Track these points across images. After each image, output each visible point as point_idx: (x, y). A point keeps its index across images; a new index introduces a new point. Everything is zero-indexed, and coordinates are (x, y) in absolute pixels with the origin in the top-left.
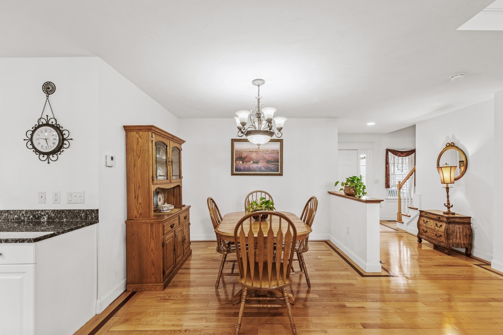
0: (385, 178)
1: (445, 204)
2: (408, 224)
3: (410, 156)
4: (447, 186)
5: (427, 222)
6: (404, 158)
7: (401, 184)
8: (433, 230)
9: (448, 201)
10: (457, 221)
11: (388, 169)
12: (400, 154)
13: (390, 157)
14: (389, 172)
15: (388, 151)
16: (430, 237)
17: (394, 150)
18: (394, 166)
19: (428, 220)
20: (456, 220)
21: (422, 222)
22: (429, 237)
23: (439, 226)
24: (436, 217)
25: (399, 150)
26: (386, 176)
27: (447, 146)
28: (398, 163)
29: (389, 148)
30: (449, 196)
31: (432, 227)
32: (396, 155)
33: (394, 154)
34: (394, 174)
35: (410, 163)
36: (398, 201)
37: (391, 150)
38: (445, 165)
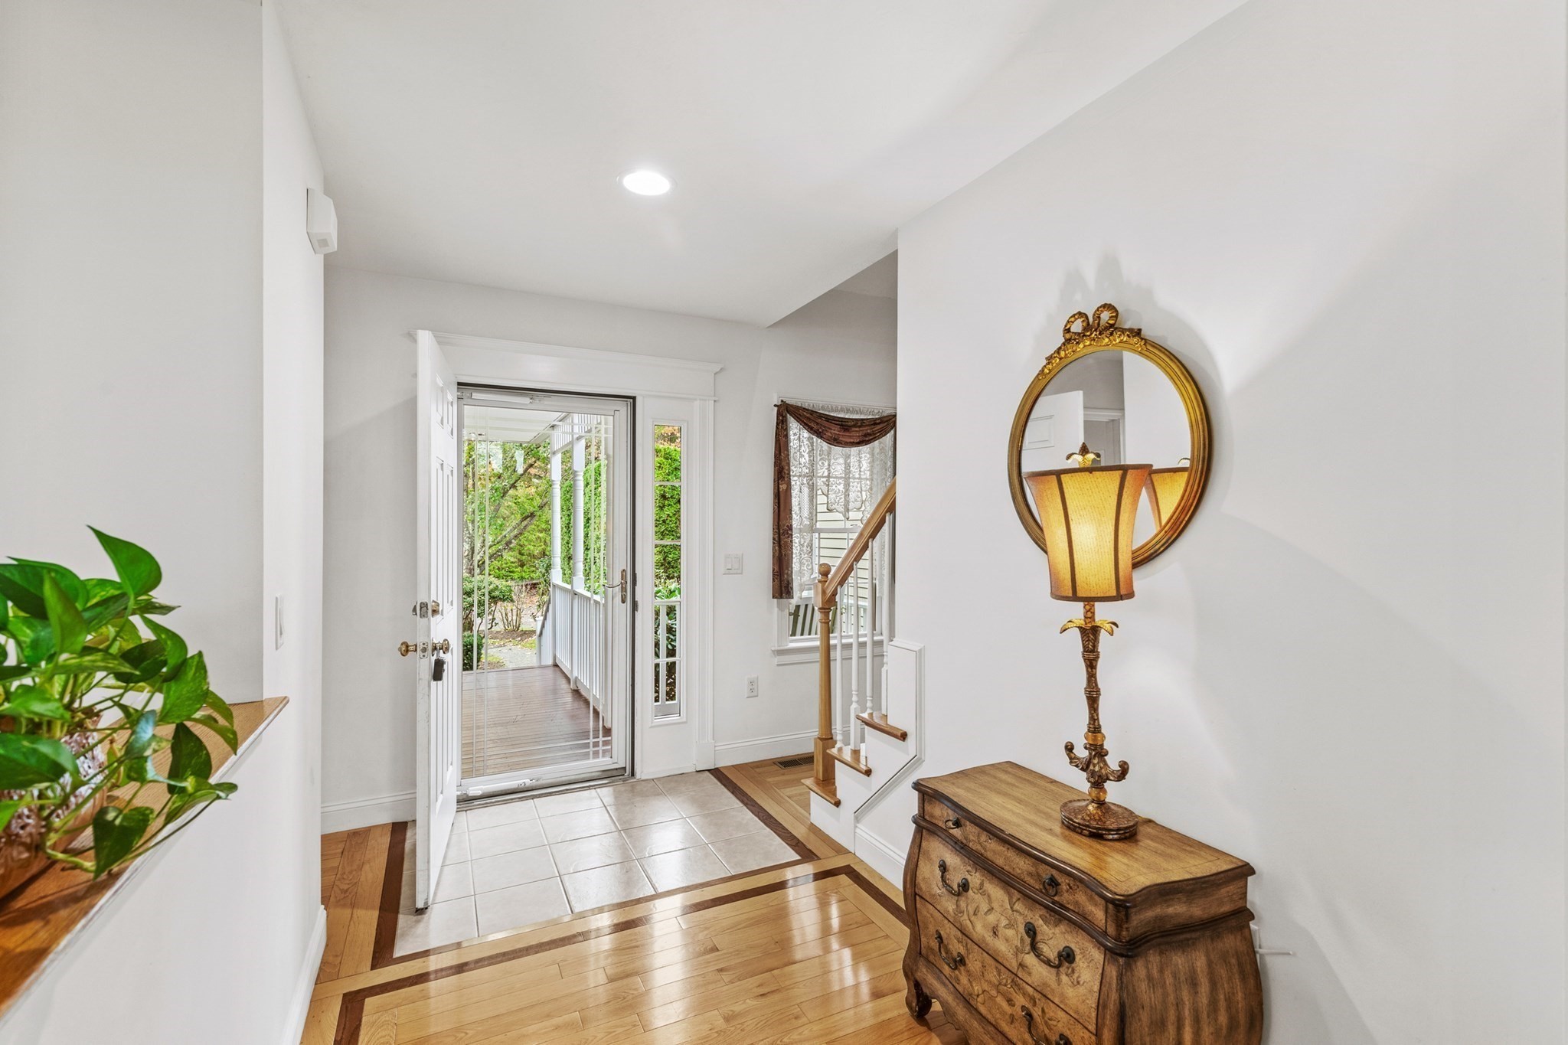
0: (774, 548)
1: (1069, 748)
2: (859, 814)
3: (876, 443)
4: (1090, 614)
5: (965, 886)
6: (854, 450)
7: (833, 578)
8: (1005, 974)
9: (1095, 728)
10: (1177, 915)
11: (785, 503)
12: (836, 430)
13: (794, 443)
14: (791, 518)
15: (785, 411)
16: (982, 1009)
17: (812, 412)
18: (812, 488)
19: (969, 878)
20: (1171, 910)
21: (932, 872)
22: (976, 1010)
23: (1050, 951)
24: (1030, 874)
25: (832, 414)
26: (776, 536)
27: (1070, 339)
28: (829, 477)
29: (789, 401)
30: (1098, 691)
31: (1001, 946)
32: (821, 438)
33: (810, 429)
34: (812, 529)
35: (875, 476)
36: (817, 656)
37: (798, 408)
38: (1077, 461)
